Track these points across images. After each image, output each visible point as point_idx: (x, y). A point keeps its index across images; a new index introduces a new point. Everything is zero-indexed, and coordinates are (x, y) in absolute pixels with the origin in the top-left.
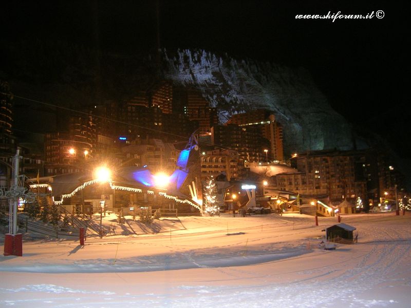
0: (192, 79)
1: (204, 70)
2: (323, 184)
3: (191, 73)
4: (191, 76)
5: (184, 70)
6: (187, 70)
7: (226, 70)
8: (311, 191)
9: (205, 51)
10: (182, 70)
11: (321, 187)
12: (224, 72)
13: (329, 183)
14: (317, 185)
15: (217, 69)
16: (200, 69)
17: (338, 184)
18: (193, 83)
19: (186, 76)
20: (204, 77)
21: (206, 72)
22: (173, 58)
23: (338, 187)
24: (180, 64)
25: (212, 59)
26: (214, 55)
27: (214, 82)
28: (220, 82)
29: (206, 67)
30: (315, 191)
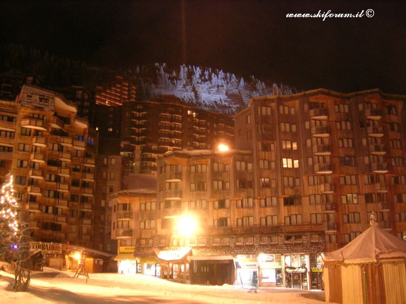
0: (194, 98)
1: (215, 89)
2: (310, 190)
3: (194, 90)
4: (193, 94)
5: (184, 86)
6: (188, 87)
7: (248, 92)
8: (269, 211)
9: (223, 71)
10: (182, 86)
11: (305, 200)
12: (245, 94)
13: (335, 186)
14: (289, 193)
15: (236, 91)
16: (210, 88)
17: (367, 190)
18: (194, 102)
19: (186, 93)
20: (213, 97)
21: (218, 92)
22: (171, 73)
23: (369, 198)
24: (180, 79)
25: (230, 80)
26: (233, 75)
27: (226, 104)
28: (235, 105)
29: (218, 86)
30: (284, 210)
